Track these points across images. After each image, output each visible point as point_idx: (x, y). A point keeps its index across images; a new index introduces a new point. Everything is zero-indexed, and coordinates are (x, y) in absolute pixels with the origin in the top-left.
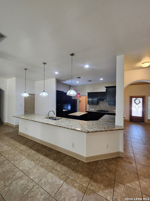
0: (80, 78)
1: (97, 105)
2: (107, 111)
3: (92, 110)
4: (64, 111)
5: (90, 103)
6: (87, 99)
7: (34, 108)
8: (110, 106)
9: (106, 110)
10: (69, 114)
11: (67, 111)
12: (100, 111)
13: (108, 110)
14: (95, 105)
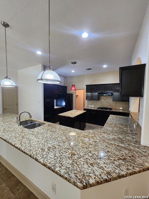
0: (75, 63)
1: (98, 101)
2: (111, 109)
3: (91, 107)
4: (56, 109)
5: (89, 98)
6: (86, 93)
7: (17, 105)
8: (115, 102)
9: (109, 107)
10: (59, 114)
11: (60, 108)
12: (102, 108)
13: (111, 107)
14: (95, 101)
